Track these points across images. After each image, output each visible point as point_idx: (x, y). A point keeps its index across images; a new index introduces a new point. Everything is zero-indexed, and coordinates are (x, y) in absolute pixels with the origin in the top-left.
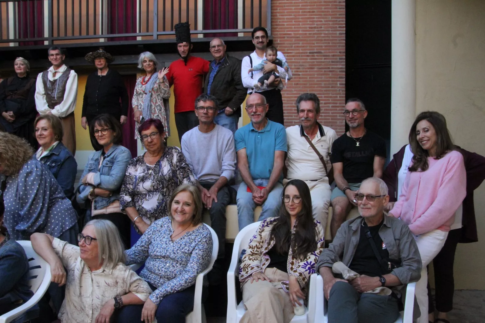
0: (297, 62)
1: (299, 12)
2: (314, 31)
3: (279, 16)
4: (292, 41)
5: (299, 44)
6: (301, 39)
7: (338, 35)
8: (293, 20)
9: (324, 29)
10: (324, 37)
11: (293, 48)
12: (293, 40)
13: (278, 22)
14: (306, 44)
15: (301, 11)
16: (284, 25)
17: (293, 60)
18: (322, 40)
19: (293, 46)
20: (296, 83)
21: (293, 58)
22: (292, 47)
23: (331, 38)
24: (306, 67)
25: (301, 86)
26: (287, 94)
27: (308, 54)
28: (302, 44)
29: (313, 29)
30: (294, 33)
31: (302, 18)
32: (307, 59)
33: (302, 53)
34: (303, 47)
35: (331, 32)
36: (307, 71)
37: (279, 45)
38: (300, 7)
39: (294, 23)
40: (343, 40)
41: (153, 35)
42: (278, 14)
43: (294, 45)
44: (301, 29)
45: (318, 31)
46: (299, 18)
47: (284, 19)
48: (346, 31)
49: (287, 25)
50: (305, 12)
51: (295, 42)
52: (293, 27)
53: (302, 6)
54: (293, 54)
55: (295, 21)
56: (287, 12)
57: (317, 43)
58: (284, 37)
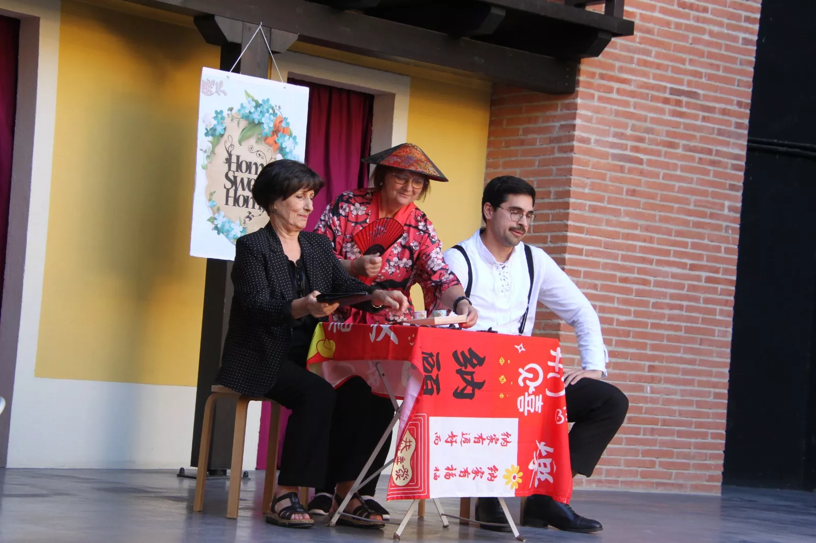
0: (640, 118)
2: (687, 17)
5: (649, 53)
6: (656, 37)
7: (740, 44)
9: (711, 17)
10: (709, 44)
11: (633, 66)
12: (637, 40)
14: (666, 57)
17: (632, 110)
18: (702, 54)
19: (635, 60)
20: (633, 187)
22: (632, 60)
23: (723, 52)
24: (659, 138)
25: (643, 200)
26: (608, 223)
27: (667, 95)
28: (658, 55)
29: (687, 11)
32: (664, 112)
33: (653, 87)
34: (658, 66)
35: (726, 31)
36: (659, 153)
40: (749, 63)
43: (636, 56)
45: (697, 19)
48: (760, 34)
51: (641, 46)
54: (632, 88)
57: (691, 62)
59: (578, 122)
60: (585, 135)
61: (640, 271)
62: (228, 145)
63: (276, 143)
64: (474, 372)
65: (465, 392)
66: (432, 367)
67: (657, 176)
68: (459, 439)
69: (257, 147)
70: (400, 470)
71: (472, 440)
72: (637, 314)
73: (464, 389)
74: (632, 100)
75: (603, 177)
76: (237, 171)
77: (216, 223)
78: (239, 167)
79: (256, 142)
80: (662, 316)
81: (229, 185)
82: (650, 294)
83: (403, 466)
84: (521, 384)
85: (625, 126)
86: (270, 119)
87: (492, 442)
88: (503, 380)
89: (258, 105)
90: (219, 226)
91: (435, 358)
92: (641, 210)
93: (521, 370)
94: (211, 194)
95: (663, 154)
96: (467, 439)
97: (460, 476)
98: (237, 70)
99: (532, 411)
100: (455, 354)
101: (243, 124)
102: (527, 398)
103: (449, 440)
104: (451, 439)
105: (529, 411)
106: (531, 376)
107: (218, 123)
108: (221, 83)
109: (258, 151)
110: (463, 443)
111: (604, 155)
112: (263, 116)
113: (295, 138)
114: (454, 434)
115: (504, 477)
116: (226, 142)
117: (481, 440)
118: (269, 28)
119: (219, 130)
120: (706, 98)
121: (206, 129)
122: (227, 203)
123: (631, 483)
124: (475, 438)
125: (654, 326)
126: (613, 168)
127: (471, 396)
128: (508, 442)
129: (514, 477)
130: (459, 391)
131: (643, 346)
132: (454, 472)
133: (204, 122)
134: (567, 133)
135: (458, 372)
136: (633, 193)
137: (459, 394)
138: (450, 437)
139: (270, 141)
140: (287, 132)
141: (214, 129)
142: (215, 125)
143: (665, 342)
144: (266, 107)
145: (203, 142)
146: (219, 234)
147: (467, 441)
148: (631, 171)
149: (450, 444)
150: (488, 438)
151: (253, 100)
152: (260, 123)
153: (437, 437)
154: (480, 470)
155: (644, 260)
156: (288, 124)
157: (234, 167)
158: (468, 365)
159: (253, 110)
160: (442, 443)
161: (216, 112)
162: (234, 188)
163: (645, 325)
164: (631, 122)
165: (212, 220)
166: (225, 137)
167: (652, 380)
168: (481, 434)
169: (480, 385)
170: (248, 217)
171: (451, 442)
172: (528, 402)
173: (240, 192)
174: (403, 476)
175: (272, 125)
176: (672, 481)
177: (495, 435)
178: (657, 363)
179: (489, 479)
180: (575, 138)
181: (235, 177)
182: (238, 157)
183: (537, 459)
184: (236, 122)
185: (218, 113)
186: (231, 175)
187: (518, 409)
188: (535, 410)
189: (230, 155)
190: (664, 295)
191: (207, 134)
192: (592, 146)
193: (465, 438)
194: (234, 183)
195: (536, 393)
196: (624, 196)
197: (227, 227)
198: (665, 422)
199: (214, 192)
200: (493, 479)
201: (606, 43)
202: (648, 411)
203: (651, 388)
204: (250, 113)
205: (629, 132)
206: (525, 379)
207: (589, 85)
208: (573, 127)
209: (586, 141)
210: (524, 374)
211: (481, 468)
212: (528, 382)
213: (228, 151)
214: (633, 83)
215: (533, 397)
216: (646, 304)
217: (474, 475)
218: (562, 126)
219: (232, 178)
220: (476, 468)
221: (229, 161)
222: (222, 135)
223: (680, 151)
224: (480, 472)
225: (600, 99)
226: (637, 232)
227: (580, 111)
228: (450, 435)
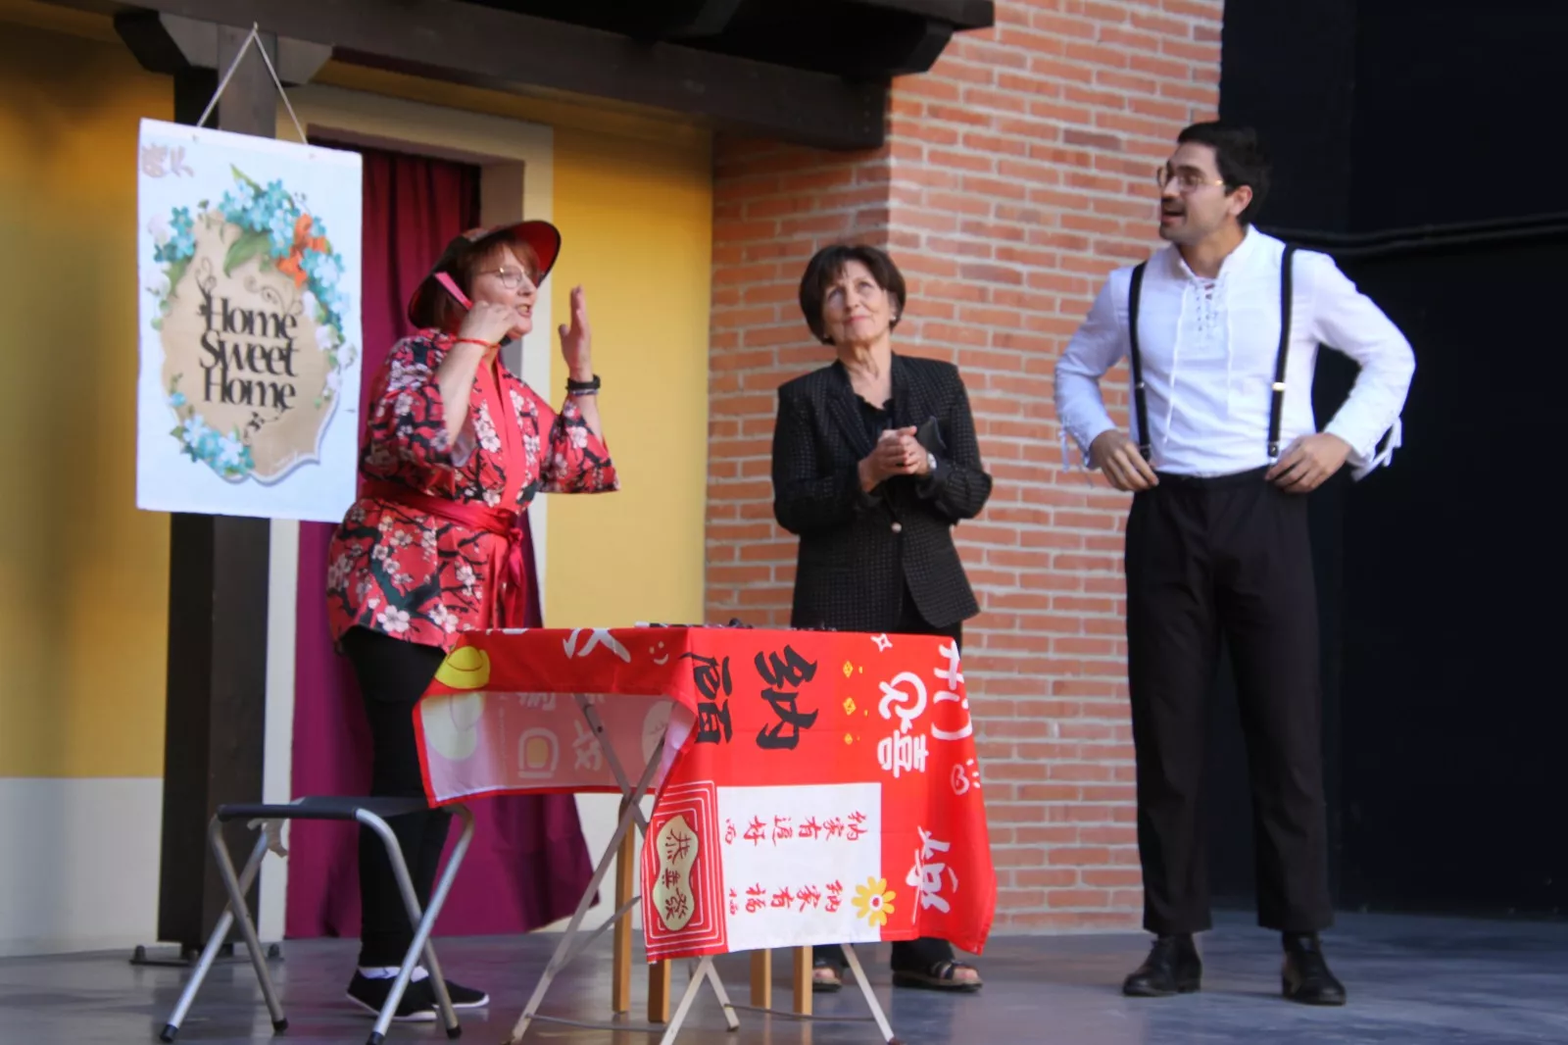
0: (1011, 192)
5: (1022, 63)
6: (1032, 31)
7: (1189, 40)
10: (1132, 40)
11: (993, 89)
14: (1052, 69)
17: (996, 176)
18: (1119, 61)
19: (998, 78)
20: (1005, 330)
22: (990, 79)
23: (1160, 56)
24: (1049, 231)
25: (1026, 356)
27: (1060, 144)
28: (1038, 66)
32: (1054, 178)
33: (1032, 130)
34: (1040, 88)
35: (1162, 14)
36: (1051, 261)
40: (1209, 75)
43: (998, 70)
54: (993, 132)
57: (1102, 77)
59: (893, 204)
60: (908, 230)
61: (1028, 496)
62: (203, 277)
63: (300, 269)
64: (795, 695)
65: (780, 735)
66: (716, 685)
67: (1048, 304)
68: (768, 829)
69: (262, 280)
70: (672, 898)
71: (796, 831)
72: (1026, 581)
73: (778, 728)
74: (994, 157)
75: (947, 312)
76: (225, 329)
77: (187, 437)
78: (228, 321)
79: (261, 270)
80: (1073, 584)
81: (209, 359)
82: (1048, 540)
83: (677, 890)
84: (886, 714)
85: (983, 209)
86: (285, 220)
87: (833, 833)
88: (850, 706)
89: (259, 194)
90: (194, 445)
91: (719, 669)
92: (1022, 375)
93: (883, 686)
94: (175, 380)
95: (1058, 261)
96: (785, 829)
97: (773, 904)
98: (212, 123)
99: (908, 768)
100: (759, 660)
101: (232, 233)
102: (899, 743)
103: (751, 833)
104: (755, 832)
105: (902, 768)
106: (903, 697)
107: (180, 234)
108: (181, 152)
109: (264, 288)
110: (776, 838)
111: (948, 269)
112: (271, 215)
113: (338, 259)
114: (760, 820)
115: (855, 901)
116: (198, 271)
117: (813, 829)
118: (270, 34)
119: (184, 247)
120: (1134, 147)
121: (157, 247)
122: (208, 397)
123: (1031, 918)
124: (802, 826)
125: (1061, 603)
126: (966, 294)
127: (791, 743)
128: (858, 832)
129: (876, 902)
130: (767, 734)
131: (1040, 644)
132: (761, 897)
133: (150, 231)
134: (873, 228)
135: (766, 694)
136: (1006, 341)
137: (768, 740)
138: (752, 826)
139: (289, 265)
140: (321, 245)
141: (172, 247)
142: (173, 239)
143: (1082, 635)
144: (275, 196)
145: (151, 273)
146: (194, 460)
147: (786, 833)
148: (999, 297)
149: (752, 841)
150: (827, 825)
151: (249, 183)
152: (266, 231)
153: (730, 827)
154: (812, 890)
155: (1031, 474)
156: (322, 230)
157: (217, 322)
158: (785, 679)
159: (249, 204)
160: (738, 840)
161: (176, 212)
162: (220, 365)
163: (1041, 602)
164: (994, 201)
165: (179, 432)
166: (196, 262)
167: (1061, 710)
168: (813, 819)
169: (808, 720)
170: (253, 423)
171: (755, 837)
172: (901, 749)
173: (233, 373)
174: (677, 911)
175: (290, 233)
176: (1108, 909)
177: (837, 819)
178: (1068, 677)
179: (829, 907)
180: (890, 237)
181: (222, 344)
182: (225, 302)
183: (922, 865)
184: (216, 229)
185: (180, 216)
186: (212, 340)
187: (880, 766)
188: (913, 768)
189: (208, 298)
190: (1074, 541)
191: (158, 258)
192: (925, 251)
193: (782, 829)
194: (219, 355)
195: (913, 733)
196: (989, 349)
197: (210, 446)
198: (1090, 793)
199: (180, 376)
200: (835, 907)
201: (940, 44)
202: (1057, 773)
203: (1061, 727)
204: (245, 210)
205: (991, 220)
206: (892, 705)
207: (911, 130)
208: (884, 215)
209: (910, 241)
210: (890, 692)
211: (814, 887)
212: (899, 710)
213: (203, 291)
214: (994, 123)
215: (908, 739)
216: (1040, 561)
217: (801, 901)
218: (862, 215)
219: (216, 346)
220: (806, 887)
221: (206, 310)
222: (188, 259)
223: (1089, 254)
224: (813, 895)
225: (934, 157)
226: (1018, 418)
227: (897, 183)
228: (754, 823)
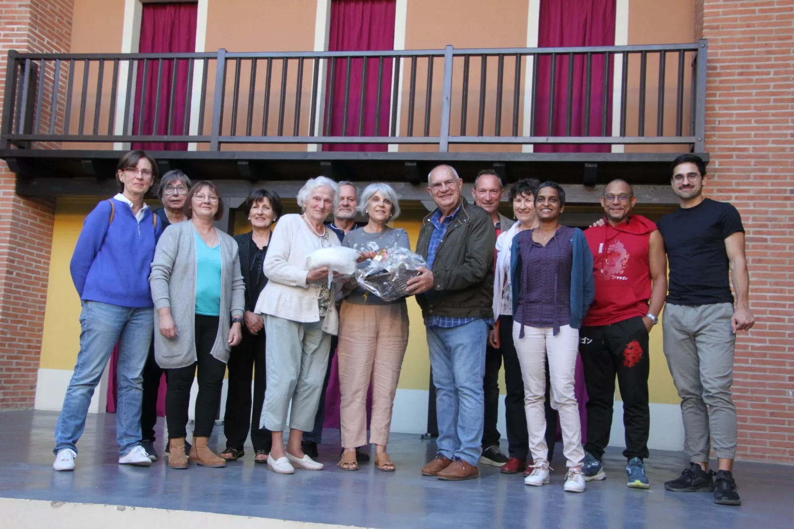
0: (760, 212)
1: (768, 101)
3: (720, 109)
4: (748, 164)
5: (766, 170)
6: (771, 160)
8: (753, 119)
11: (750, 180)
12: (752, 164)
13: (717, 122)
14: (783, 171)
15: (772, 98)
16: (730, 129)
17: (752, 208)
19: (752, 177)
20: (758, 258)
21: (751, 202)
22: (748, 177)
24: (782, 223)
25: (770, 266)
27: (788, 194)
28: (774, 171)
30: (754, 148)
31: (774, 115)
32: (785, 206)
33: (772, 191)
34: (776, 177)
36: (784, 233)
37: (717, 174)
38: (771, 90)
39: (754, 125)
41: (438, 143)
42: (717, 106)
43: (752, 174)
44: (771, 139)
46: (767, 115)
47: (731, 115)
49: (738, 129)
50: (782, 100)
51: (757, 167)
52: (753, 133)
53: (775, 87)
54: (751, 194)
55: (756, 122)
56: (739, 101)
58: (731, 157)
67: (783, 248)
82: (785, 328)
92: (769, 272)
95: (787, 233)
155: (775, 305)
214: (751, 191)
226: (768, 286)
